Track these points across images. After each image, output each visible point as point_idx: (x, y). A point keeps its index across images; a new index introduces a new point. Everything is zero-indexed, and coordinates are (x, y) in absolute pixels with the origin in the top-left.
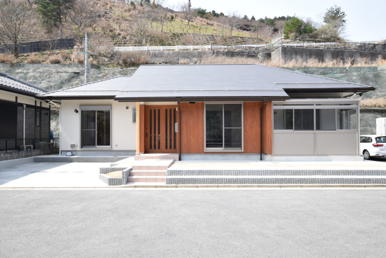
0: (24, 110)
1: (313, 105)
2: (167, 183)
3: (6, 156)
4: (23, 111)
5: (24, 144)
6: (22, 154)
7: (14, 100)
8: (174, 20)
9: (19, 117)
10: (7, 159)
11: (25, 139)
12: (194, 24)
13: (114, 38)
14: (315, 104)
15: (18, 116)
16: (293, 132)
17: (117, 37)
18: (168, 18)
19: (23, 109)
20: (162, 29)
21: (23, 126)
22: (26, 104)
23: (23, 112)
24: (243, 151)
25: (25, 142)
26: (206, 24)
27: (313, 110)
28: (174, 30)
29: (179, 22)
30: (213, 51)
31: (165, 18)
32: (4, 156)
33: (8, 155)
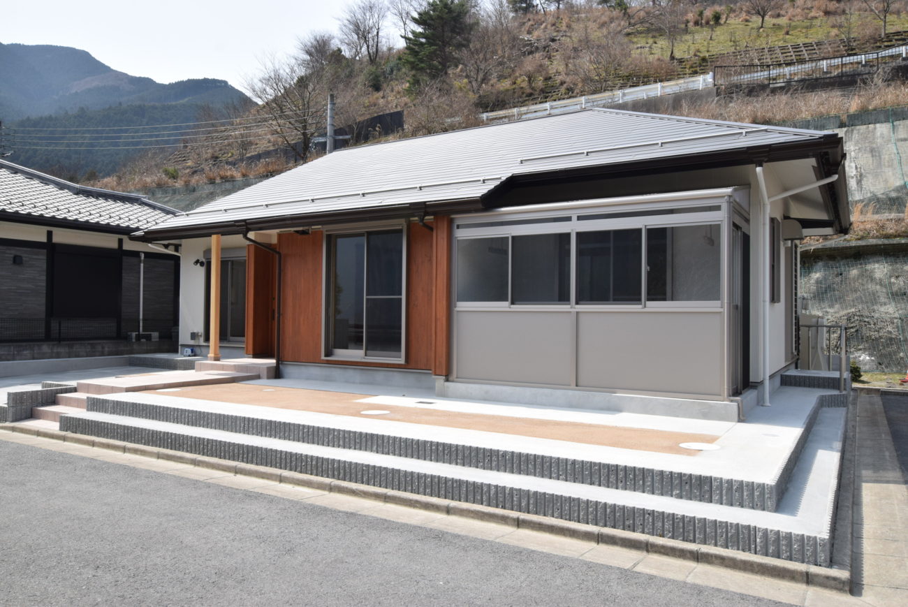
0: (142, 265)
1: (569, 219)
2: (61, 429)
3: (55, 351)
4: (140, 266)
5: (141, 328)
6: (103, 348)
7: (115, 245)
8: (725, 22)
9: (127, 278)
10: (58, 356)
11: (144, 320)
12: (783, 21)
13: (547, 95)
14: (574, 218)
15: (123, 275)
16: (508, 309)
17: (554, 92)
18: (707, 23)
19: (140, 262)
20: (672, 53)
21: (139, 294)
22: (144, 253)
23: (140, 268)
24: (402, 361)
25: (143, 326)
26: (822, 14)
27: (568, 235)
28: (710, 49)
29: (737, 26)
30: (718, 89)
31: (696, 23)
32: (50, 351)
33: (62, 350)
